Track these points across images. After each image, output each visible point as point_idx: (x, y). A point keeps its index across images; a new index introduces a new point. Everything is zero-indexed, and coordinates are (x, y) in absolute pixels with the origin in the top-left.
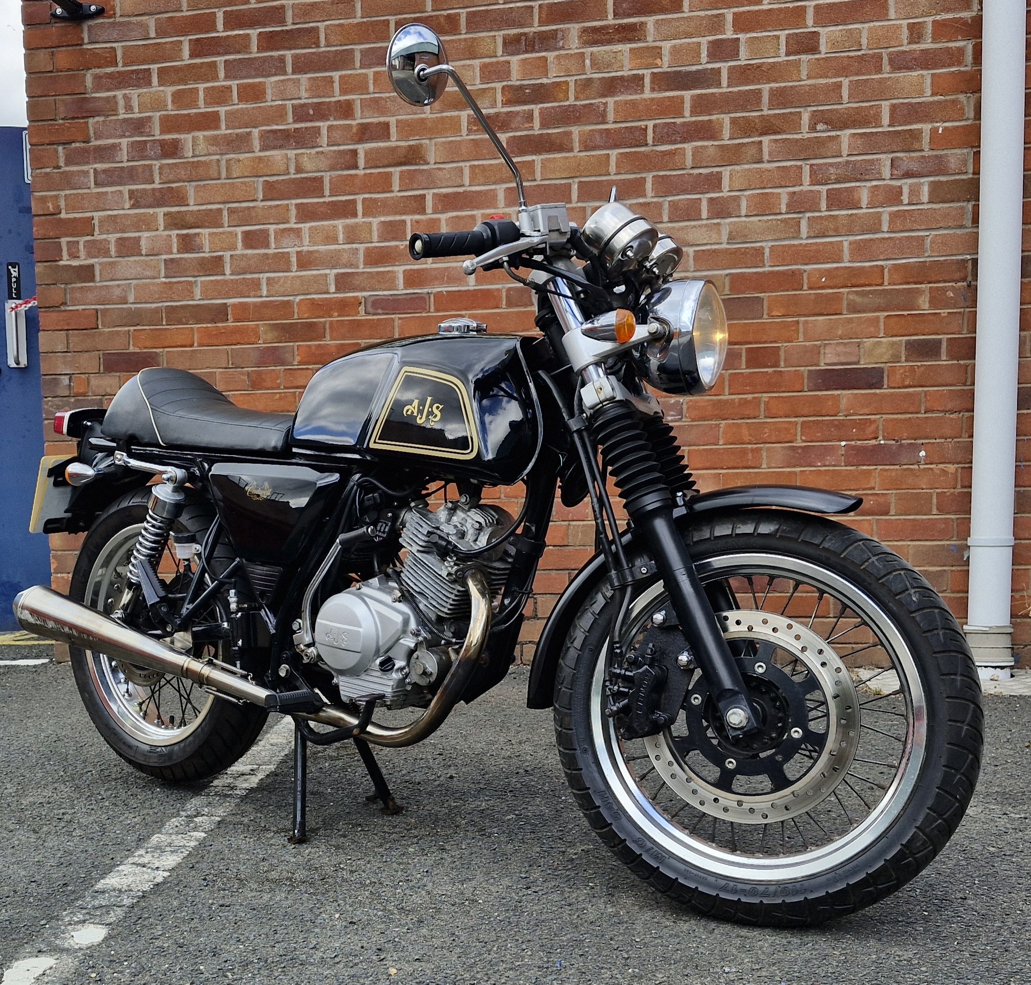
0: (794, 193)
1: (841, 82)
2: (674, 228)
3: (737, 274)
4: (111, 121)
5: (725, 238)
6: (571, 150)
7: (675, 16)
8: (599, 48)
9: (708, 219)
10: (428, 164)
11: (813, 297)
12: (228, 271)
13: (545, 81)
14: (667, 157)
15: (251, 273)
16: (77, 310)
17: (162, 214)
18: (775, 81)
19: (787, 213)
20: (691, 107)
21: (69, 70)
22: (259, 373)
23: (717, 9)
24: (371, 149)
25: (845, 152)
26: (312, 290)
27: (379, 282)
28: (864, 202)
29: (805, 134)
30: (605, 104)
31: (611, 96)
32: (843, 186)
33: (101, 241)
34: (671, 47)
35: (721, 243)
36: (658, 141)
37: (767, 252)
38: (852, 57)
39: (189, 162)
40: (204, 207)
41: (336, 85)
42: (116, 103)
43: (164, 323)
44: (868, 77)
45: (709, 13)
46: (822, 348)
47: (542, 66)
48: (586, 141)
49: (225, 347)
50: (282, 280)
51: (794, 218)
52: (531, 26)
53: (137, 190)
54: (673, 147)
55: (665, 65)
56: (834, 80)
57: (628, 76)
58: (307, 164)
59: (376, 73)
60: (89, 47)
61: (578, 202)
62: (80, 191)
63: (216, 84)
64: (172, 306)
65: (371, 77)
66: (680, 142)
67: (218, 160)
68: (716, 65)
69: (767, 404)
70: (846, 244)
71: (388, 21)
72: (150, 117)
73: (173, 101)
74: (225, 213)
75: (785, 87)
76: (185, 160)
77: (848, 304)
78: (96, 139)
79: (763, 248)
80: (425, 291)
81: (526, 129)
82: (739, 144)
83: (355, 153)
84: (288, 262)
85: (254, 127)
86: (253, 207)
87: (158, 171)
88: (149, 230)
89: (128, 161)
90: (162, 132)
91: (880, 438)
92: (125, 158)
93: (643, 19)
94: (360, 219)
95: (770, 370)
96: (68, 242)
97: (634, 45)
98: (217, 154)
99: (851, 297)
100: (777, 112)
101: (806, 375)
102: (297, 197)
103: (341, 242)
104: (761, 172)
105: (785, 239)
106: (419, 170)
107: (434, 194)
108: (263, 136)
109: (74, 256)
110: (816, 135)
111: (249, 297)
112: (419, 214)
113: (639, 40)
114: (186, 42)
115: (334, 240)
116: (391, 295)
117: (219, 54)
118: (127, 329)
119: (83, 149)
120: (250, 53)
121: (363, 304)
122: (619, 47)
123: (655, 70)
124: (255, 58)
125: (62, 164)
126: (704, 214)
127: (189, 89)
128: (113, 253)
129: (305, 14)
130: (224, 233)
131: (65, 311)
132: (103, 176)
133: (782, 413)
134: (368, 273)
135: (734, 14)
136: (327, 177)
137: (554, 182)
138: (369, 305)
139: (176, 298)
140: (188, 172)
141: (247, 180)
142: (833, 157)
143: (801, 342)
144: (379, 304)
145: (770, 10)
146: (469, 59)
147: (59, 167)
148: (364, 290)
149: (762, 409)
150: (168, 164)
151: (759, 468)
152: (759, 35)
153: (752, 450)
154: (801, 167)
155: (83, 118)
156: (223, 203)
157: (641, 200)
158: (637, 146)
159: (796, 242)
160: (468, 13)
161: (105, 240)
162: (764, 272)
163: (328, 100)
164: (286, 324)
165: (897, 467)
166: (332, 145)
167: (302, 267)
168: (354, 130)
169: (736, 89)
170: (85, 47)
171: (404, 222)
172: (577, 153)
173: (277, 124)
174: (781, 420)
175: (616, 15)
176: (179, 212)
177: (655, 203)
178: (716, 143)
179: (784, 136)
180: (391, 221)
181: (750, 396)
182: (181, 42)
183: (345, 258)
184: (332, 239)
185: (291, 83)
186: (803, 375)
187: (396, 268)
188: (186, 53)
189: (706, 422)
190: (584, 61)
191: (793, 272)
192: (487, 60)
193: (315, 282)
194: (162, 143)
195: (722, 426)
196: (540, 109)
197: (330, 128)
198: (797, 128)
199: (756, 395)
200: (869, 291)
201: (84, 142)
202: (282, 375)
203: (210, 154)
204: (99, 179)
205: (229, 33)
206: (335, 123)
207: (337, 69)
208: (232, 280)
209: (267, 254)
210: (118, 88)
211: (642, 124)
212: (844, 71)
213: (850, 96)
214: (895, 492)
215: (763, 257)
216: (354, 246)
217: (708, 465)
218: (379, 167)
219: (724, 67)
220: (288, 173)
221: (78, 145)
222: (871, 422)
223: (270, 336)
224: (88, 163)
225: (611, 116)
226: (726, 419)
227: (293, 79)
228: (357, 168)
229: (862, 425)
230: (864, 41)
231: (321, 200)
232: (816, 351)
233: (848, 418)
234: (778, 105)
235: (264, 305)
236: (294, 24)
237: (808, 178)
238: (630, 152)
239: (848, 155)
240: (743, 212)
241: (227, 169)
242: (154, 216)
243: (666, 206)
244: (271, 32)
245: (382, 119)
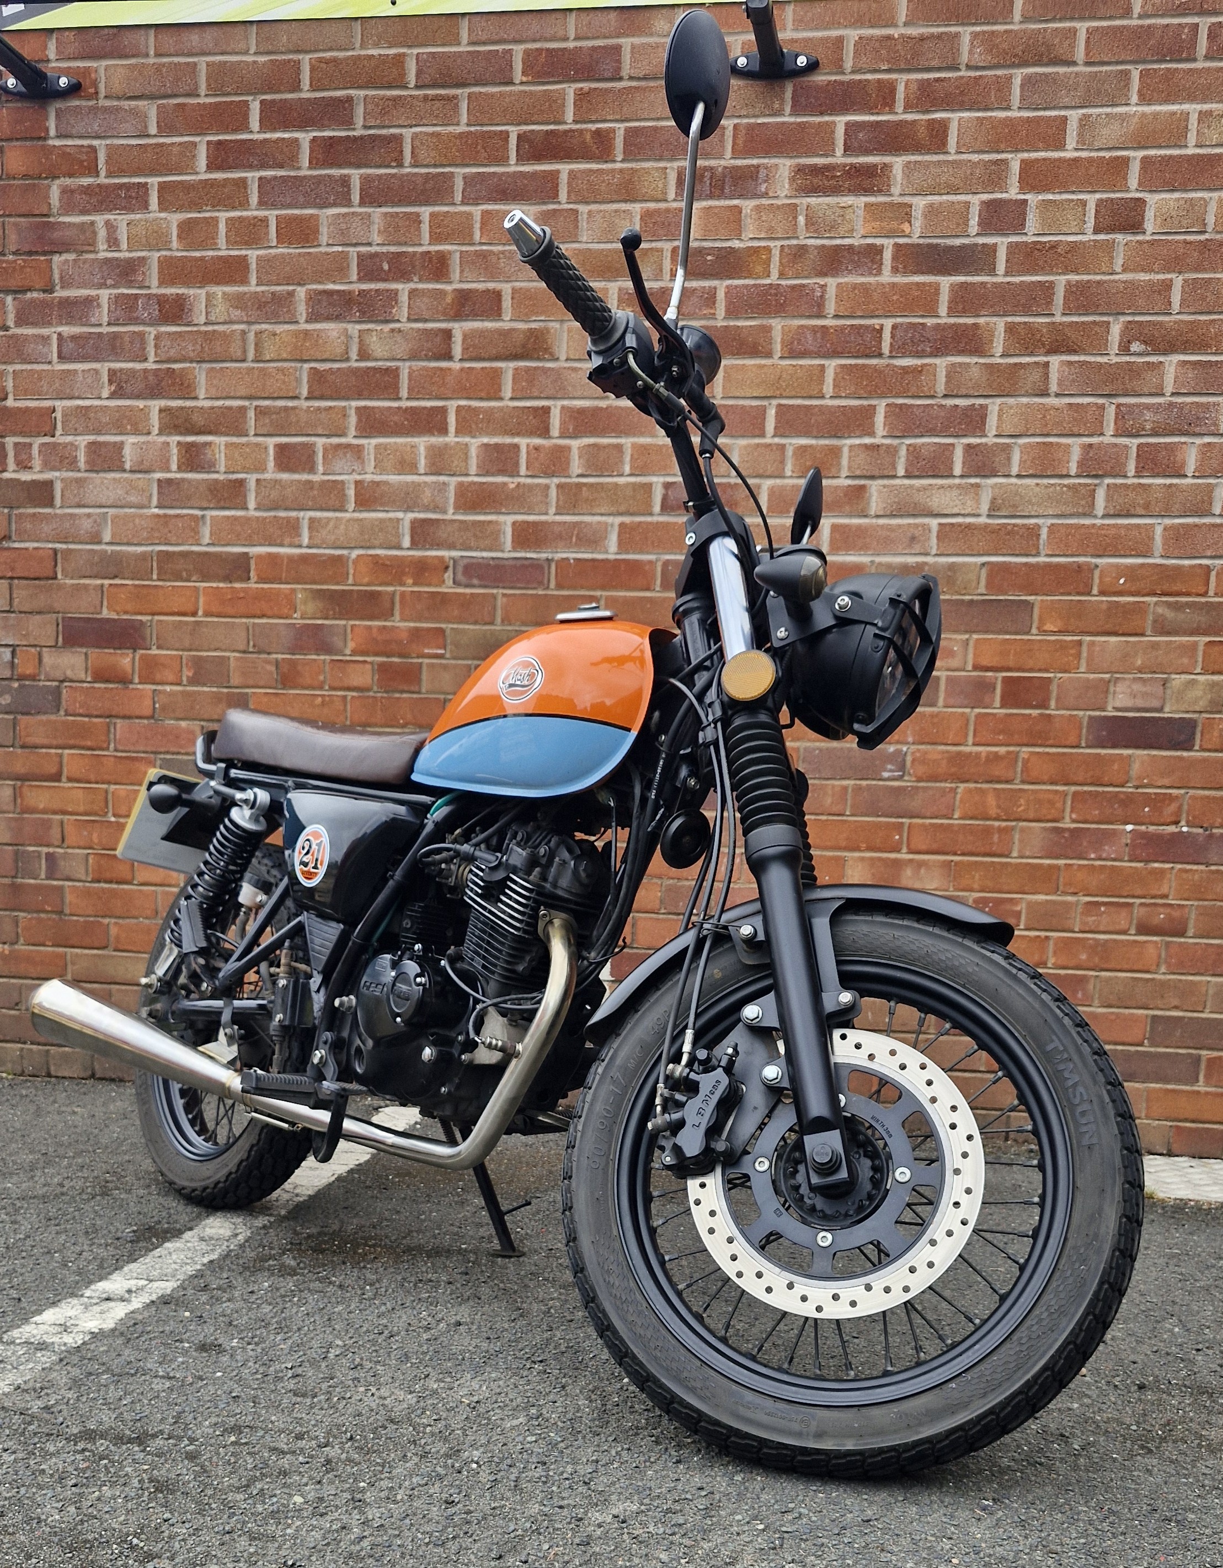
0: (1091, 445)
1: (1171, 280)
2: (911, 487)
3: (997, 564)
4: (85, 261)
5: (984, 508)
6: (769, 355)
7: (935, 158)
8: (820, 200)
9: (962, 476)
10: (557, 359)
11: (1104, 606)
12: (252, 504)
13: (736, 244)
14: (910, 377)
15: (286, 509)
16: (26, 549)
17: (157, 409)
18: (1076, 271)
19: (1078, 476)
20: (950, 302)
21: (25, 177)
22: (293, 663)
23: (998, 152)
24: (474, 331)
25: (1169, 389)
26: (377, 542)
27: (475, 536)
28: (1190, 469)
29: (1114, 357)
30: (823, 287)
31: (833, 276)
32: (1162, 440)
33: (65, 445)
34: (926, 206)
35: (979, 515)
36: (899, 349)
37: (1044, 533)
38: (1191, 243)
39: (199, 332)
40: (219, 403)
41: (425, 227)
42: (95, 233)
43: (155, 577)
44: (1212, 276)
45: (986, 157)
46: (1112, 684)
47: (735, 220)
48: (792, 343)
49: (244, 620)
50: (331, 524)
51: (1086, 485)
52: (721, 157)
53: (121, 370)
54: (919, 362)
55: (916, 233)
56: (1161, 277)
57: (860, 246)
58: (377, 347)
59: (485, 213)
60: (57, 143)
61: (774, 436)
62: (35, 367)
63: (245, 214)
64: (167, 552)
65: (478, 217)
66: (931, 355)
67: (244, 333)
68: (990, 240)
69: (1026, 762)
70: (1159, 531)
71: (507, 132)
72: (143, 258)
73: (179, 237)
74: (251, 414)
75: (1088, 281)
76: (195, 329)
77: (1155, 621)
78: (62, 287)
79: (1038, 527)
80: (544, 556)
81: (705, 317)
82: (1016, 364)
83: (448, 334)
84: (343, 497)
85: (299, 284)
86: (294, 408)
87: (152, 343)
88: (137, 432)
89: (109, 324)
90: (162, 283)
91: (1183, 823)
92: (105, 319)
93: (887, 159)
94: (451, 438)
95: (1035, 712)
96: (16, 444)
97: (872, 199)
98: (243, 322)
99: (1160, 610)
100: (1075, 319)
101: (1085, 724)
102: (360, 397)
103: (422, 471)
104: (1045, 409)
105: (1071, 515)
106: (543, 368)
107: (563, 407)
108: (314, 298)
109: (24, 465)
110: (1127, 359)
111: (281, 545)
112: (540, 436)
113: (880, 191)
114: (202, 145)
115: (412, 468)
116: (493, 558)
117: (251, 167)
118: (99, 582)
119: (43, 303)
120: (299, 168)
121: (451, 569)
122: (849, 200)
123: (901, 241)
124: (305, 177)
125: (11, 323)
126: (958, 470)
127: (205, 218)
128: (82, 464)
129: (384, 112)
130: (247, 445)
131: (9, 549)
132: (71, 345)
133: (1046, 778)
134: (461, 522)
135: (1022, 161)
136: (405, 369)
137: (741, 402)
138: (460, 570)
139: (174, 540)
140: (198, 347)
141: (286, 365)
142: (1151, 395)
143: (1083, 674)
144: (474, 571)
145: (1076, 160)
146: (625, 201)
147: (7, 329)
148: (452, 547)
149: (1019, 769)
150: (169, 334)
151: (1007, 856)
152: (1058, 197)
153: (1000, 830)
154: (1102, 407)
155: (45, 253)
156: (250, 398)
157: (867, 440)
158: (867, 356)
159: (1087, 522)
160: (627, 130)
161: (72, 444)
162: (1038, 563)
163: (410, 249)
164: (336, 591)
165: (1202, 867)
166: (416, 321)
167: (361, 505)
168: (449, 299)
169: (1017, 279)
170: (51, 142)
171: (516, 447)
172: (778, 361)
173: (334, 282)
174: (1044, 787)
175: (847, 149)
176: (182, 408)
177: (888, 446)
178: (982, 361)
179: (1082, 358)
180: (496, 445)
181: (1002, 750)
182: (194, 144)
183: (427, 496)
184: (406, 465)
185: (357, 219)
186: (1081, 723)
187: (501, 518)
188: (202, 161)
189: (938, 784)
190: (795, 218)
191: (1079, 566)
192: (652, 205)
193: (381, 530)
194: (161, 301)
195: (959, 790)
196: (727, 287)
197: (412, 293)
198: (1101, 346)
199: (1011, 749)
200: (1187, 603)
201: (44, 291)
202: (327, 668)
203: (231, 322)
204: (64, 350)
205: (268, 136)
206: (421, 286)
207: (427, 203)
208: (257, 518)
209: (309, 482)
210: (97, 210)
211: (875, 322)
212: (1176, 263)
213: (1183, 301)
214: (1196, 903)
215: (1038, 539)
216: (442, 478)
217: (935, 846)
218: (483, 359)
219: (1002, 243)
220: (348, 360)
221: (35, 295)
222: (1171, 798)
223: (311, 608)
224: (50, 324)
225: (831, 308)
226: (967, 781)
227: (361, 214)
228: (449, 357)
229: (1158, 802)
230: (1211, 220)
231: (395, 404)
232: (1104, 688)
233: (1140, 790)
234: (1078, 308)
235: (304, 559)
236: (365, 127)
237: (1112, 424)
238: (856, 365)
239: (1173, 394)
240: (1015, 470)
241: (256, 345)
242: (145, 412)
243: (903, 452)
244: (331, 138)
245: (491, 286)
